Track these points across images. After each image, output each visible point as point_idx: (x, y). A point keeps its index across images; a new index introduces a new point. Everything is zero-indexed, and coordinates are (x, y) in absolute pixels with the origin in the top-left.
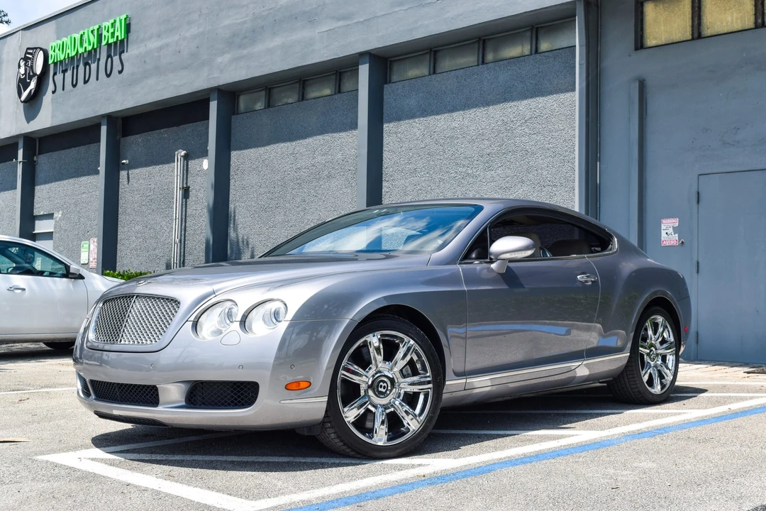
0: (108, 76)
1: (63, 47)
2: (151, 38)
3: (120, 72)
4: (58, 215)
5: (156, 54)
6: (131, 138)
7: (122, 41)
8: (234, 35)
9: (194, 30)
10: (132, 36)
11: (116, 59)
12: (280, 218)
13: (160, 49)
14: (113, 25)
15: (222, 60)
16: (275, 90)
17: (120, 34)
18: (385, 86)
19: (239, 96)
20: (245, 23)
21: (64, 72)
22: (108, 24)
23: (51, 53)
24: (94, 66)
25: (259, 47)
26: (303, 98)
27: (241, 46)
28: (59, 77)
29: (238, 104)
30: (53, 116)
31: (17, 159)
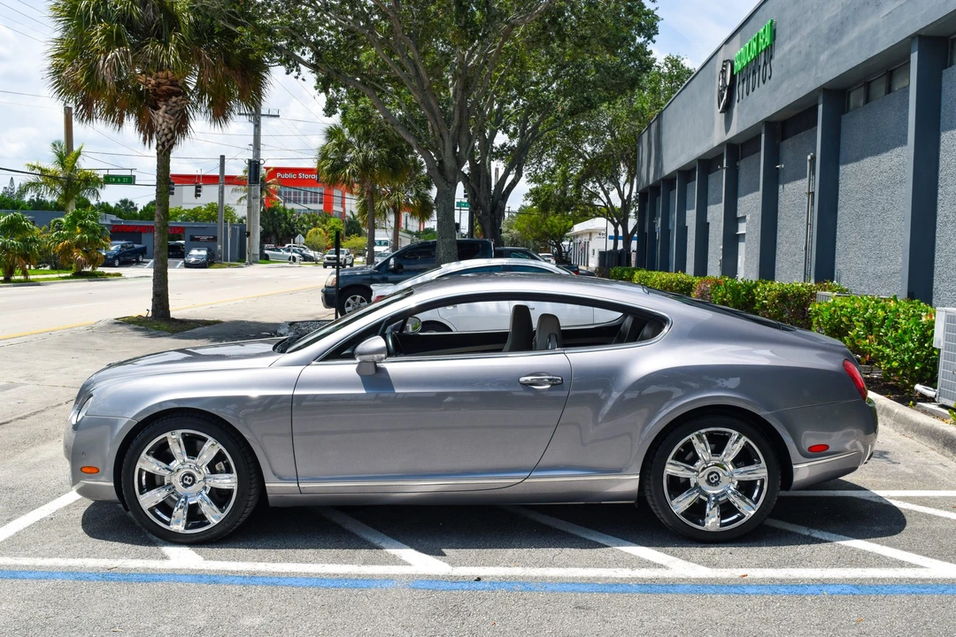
0: (764, 82)
1: (740, 58)
2: (786, 40)
3: (770, 78)
4: (748, 218)
5: (788, 57)
6: (786, 142)
7: (771, 45)
8: (831, 30)
9: (809, 29)
10: (776, 41)
11: (768, 65)
12: (868, 226)
13: (790, 51)
14: (765, 30)
15: (823, 57)
16: (873, 85)
17: (768, 40)
18: (944, 71)
19: (849, 93)
20: (837, 15)
21: (743, 81)
22: (762, 30)
23: (736, 64)
24: (757, 74)
25: (845, 41)
26: (889, 90)
27: (835, 42)
28: (741, 86)
29: (849, 102)
30: (738, 124)
31: (722, 166)
